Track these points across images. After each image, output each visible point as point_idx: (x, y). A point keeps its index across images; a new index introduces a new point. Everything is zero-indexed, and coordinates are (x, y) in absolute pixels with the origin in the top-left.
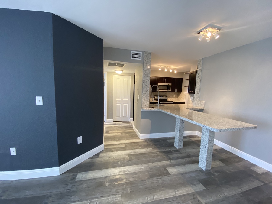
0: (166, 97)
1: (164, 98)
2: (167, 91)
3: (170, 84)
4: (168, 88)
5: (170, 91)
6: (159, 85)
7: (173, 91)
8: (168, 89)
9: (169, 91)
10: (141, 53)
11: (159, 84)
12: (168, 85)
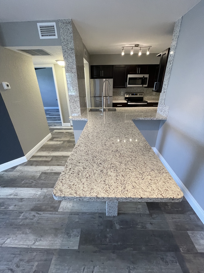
0: (142, 95)
1: (138, 96)
2: (141, 86)
3: (147, 76)
4: (143, 81)
5: (146, 86)
6: (129, 78)
7: (150, 86)
8: (142, 84)
9: (144, 86)
10: (54, 24)
11: (129, 76)
12: (144, 76)
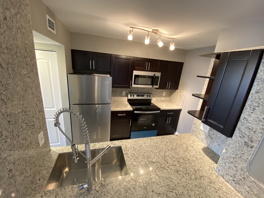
0: (150, 96)
3: (158, 74)
5: (157, 87)
6: (135, 75)
7: (162, 87)
8: (152, 84)
12: (155, 75)
